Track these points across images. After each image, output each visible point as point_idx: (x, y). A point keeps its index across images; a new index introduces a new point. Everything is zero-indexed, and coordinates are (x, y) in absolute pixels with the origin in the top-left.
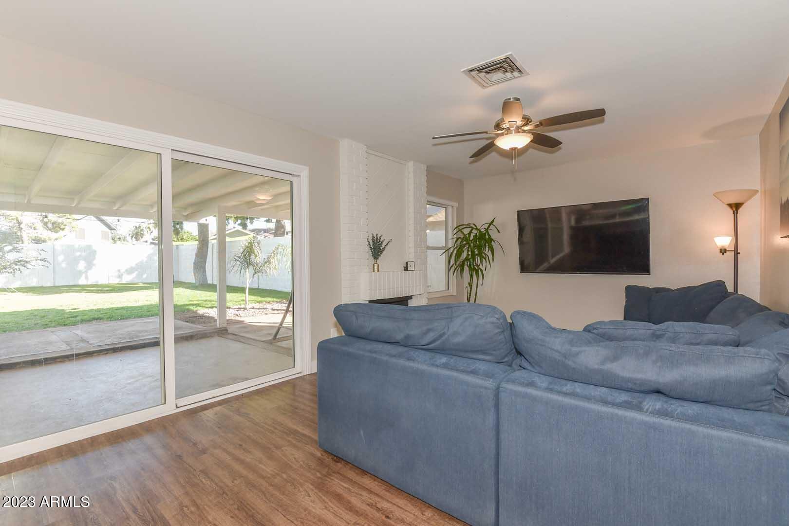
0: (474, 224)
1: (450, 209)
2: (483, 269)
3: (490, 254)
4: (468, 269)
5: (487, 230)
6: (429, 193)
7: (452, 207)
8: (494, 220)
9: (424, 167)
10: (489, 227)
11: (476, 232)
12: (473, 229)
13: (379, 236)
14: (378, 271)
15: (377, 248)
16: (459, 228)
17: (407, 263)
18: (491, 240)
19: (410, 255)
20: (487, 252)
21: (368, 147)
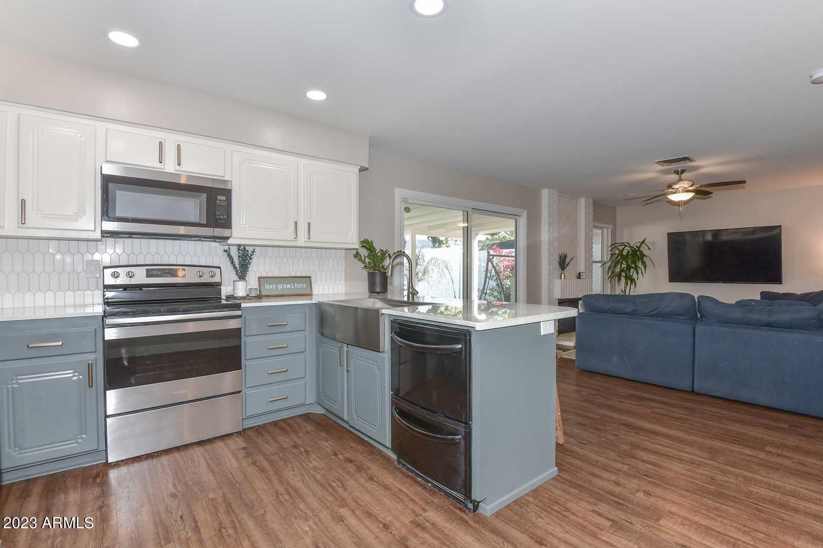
0: (628, 243)
1: (605, 230)
2: (636, 279)
3: (642, 267)
4: (624, 279)
5: (639, 248)
6: (595, 220)
7: (607, 229)
8: (645, 239)
9: (591, 201)
10: (640, 246)
11: (629, 249)
12: (626, 246)
13: (565, 253)
14: (564, 278)
15: (563, 263)
16: (614, 245)
17: (580, 273)
18: (643, 255)
19: (582, 268)
20: (640, 264)
21: (560, 192)
